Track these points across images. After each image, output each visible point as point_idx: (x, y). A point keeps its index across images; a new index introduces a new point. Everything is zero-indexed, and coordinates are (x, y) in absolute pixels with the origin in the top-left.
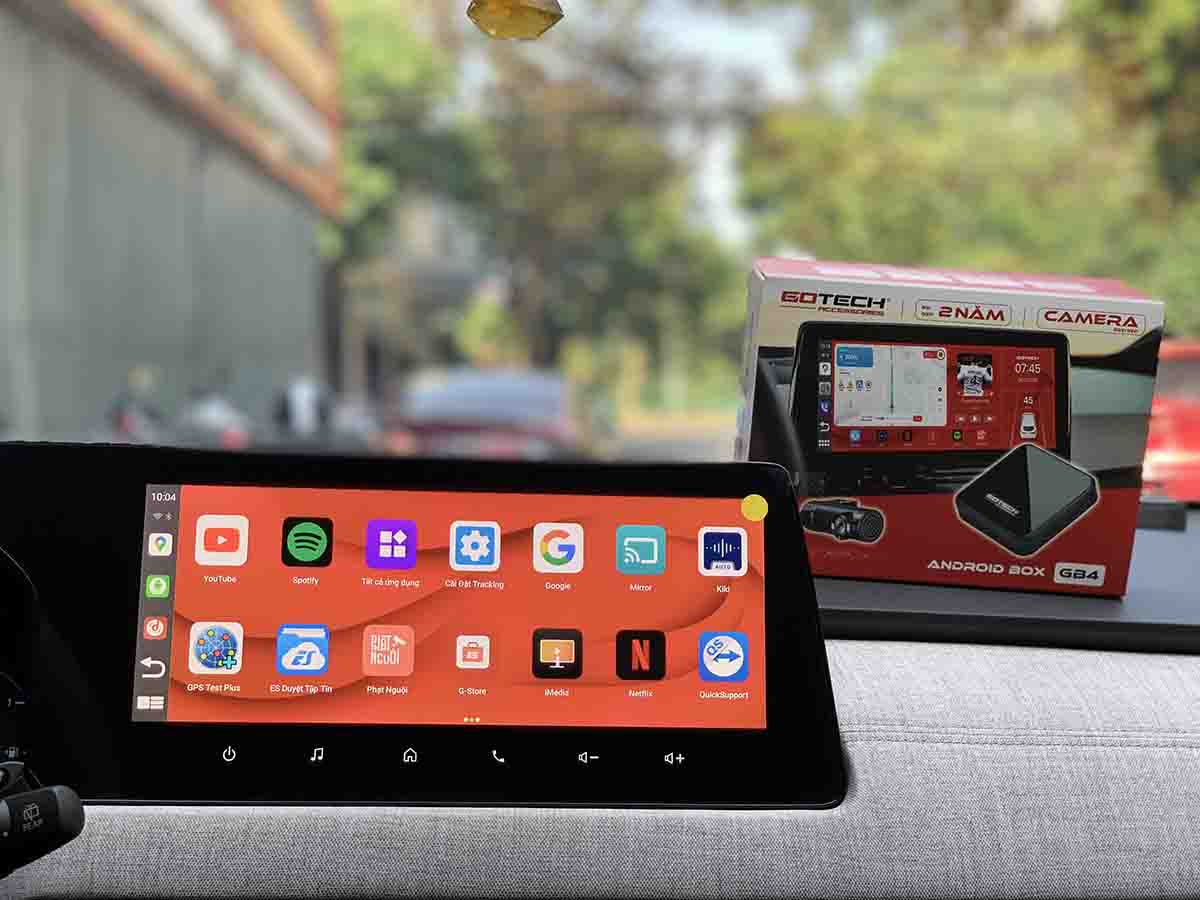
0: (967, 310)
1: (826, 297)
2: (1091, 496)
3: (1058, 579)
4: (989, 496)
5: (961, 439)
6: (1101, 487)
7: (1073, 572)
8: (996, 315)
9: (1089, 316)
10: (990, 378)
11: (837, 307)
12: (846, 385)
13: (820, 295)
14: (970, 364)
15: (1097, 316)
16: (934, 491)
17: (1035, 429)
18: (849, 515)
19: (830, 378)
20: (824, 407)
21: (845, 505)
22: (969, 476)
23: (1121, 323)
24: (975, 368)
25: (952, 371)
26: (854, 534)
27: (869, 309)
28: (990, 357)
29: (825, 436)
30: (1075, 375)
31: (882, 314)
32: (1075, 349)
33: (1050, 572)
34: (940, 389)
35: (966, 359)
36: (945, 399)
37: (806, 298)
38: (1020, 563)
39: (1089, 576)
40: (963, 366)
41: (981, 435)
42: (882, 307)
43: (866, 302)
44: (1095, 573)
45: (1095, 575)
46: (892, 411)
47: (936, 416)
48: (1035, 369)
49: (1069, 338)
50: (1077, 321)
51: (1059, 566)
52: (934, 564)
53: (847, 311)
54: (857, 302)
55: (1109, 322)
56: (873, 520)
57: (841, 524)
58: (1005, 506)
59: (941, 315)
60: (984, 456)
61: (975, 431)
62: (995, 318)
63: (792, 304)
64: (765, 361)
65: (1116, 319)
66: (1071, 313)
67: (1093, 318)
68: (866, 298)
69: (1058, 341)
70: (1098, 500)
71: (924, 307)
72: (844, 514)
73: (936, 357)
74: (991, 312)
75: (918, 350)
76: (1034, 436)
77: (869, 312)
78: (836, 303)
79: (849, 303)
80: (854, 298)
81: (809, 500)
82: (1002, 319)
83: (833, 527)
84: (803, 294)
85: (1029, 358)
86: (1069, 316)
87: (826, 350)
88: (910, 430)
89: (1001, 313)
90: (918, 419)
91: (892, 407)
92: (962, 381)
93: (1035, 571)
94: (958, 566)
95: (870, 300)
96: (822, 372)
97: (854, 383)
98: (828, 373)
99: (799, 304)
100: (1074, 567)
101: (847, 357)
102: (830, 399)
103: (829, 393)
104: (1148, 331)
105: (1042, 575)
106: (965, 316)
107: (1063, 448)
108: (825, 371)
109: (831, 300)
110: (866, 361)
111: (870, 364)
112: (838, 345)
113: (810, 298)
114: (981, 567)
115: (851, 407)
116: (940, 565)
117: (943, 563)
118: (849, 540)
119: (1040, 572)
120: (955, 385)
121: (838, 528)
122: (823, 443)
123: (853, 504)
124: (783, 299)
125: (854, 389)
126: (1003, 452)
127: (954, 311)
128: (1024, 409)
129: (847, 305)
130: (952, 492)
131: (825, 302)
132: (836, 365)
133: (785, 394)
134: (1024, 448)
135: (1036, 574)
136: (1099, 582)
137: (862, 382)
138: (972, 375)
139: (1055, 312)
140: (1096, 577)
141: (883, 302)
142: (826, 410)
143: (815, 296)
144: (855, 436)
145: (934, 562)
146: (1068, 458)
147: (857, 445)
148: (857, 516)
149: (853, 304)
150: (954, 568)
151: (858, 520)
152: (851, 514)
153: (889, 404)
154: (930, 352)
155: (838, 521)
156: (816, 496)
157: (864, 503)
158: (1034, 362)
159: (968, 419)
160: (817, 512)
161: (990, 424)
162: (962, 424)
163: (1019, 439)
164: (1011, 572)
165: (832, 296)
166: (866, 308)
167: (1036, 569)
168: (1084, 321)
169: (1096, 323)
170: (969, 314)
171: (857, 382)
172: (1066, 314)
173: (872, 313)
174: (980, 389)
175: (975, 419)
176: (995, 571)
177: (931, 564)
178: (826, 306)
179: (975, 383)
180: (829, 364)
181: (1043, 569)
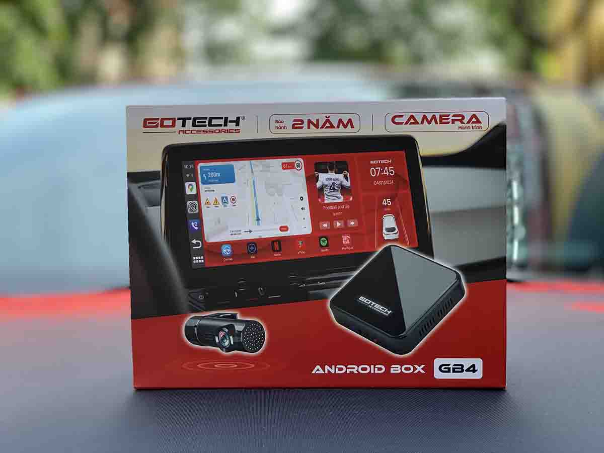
0: (318, 121)
1: (184, 120)
2: (457, 291)
3: (438, 375)
4: (362, 298)
5: (327, 246)
6: (468, 281)
7: (451, 366)
8: (345, 123)
9: (434, 117)
10: (347, 184)
11: (196, 128)
12: (212, 201)
13: (179, 119)
14: (326, 172)
15: (440, 115)
16: (307, 298)
17: (397, 230)
18: (231, 328)
19: (197, 197)
20: (194, 225)
21: (226, 318)
22: (339, 281)
23: (466, 120)
24: (332, 175)
25: (311, 180)
26: (238, 346)
27: (226, 128)
28: (345, 163)
29: (198, 253)
30: (428, 174)
31: (238, 131)
32: (425, 149)
33: (429, 369)
34: (302, 199)
35: (323, 167)
36: (307, 207)
37: (166, 123)
38: (401, 362)
39: (468, 370)
40: (320, 174)
41: (346, 239)
42: (238, 124)
43: (222, 122)
44: (473, 366)
45: (473, 369)
46: (259, 224)
47: (301, 225)
48: (389, 171)
49: (417, 139)
50: (422, 123)
51: (438, 362)
52: (318, 370)
53: (205, 132)
54: (214, 122)
55: (453, 121)
56: (253, 329)
57: (224, 337)
58: (378, 307)
59: (294, 127)
60: (352, 260)
61: (340, 237)
62: (345, 126)
63: (153, 129)
64: (135, 186)
65: (460, 118)
66: (415, 115)
67: (438, 119)
68: (222, 118)
69: (407, 144)
70: (466, 293)
71: (277, 122)
73: (293, 168)
74: (340, 121)
75: (276, 163)
76: (396, 236)
78: (194, 125)
79: (207, 123)
80: (211, 119)
81: (193, 315)
82: (352, 127)
83: (217, 341)
84: (163, 120)
85: (382, 162)
86: (414, 119)
87: (189, 171)
88: (279, 240)
89: (350, 121)
90: (284, 228)
91: (258, 219)
92: (321, 189)
94: (341, 369)
95: (226, 118)
96: (188, 192)
97: (220, 201)
98: (194, 192)
99: (159, 129)
100: (452, 362)
101: (211, 175)
102: (199, 217)
103: (197, 211)
104: (492, 126)
105: (422, 372)
106: (317, 126)
107: (425, 245)
108: (191, 190)
109: (189, 123)
110: (228, 177)
111: (232, 180)
112: (201, 165)
113: (170, 123)
114: (363, 369)
115: (219, 222)
117: (327, 367)
118: (236, 352)
119: (419, 369)
120: (315, 193)
121: (222, 341)
122: (198, 260)
123: (233, 317)
124: (145, 126)
125: (221, 206)
126: (367, 255)
127: (306, 123)
128: (383, 211)
129: (205, 126)
130: (325, 298)
131: (184, 125)
132: (200, 183)
133: (156, 216)
134: (388, 250)
135: (416, 372)
136: (478, 375)
137: (226, 198)
138: (331, 182)
139: (401, 116)
140: (474, 371)
141: (237, 122)
142: (196, 228)
143: (174, 120)
144: (226, 250)
145: (318, 367)
146: (432, 255)
147: (229, 259)
148: (239, 328)
149: (210, 125)
150: (338, 371)
151: (240, 332)
152: (233, 326)
153: (256, 218)
154: (288, 164)
155: (221, 334)
156: (197, 311)
157: (243, 314)
158: (389, 165)
159: (332, 225)
160: (200, 327)
161: (352, 228)
162: (326, 230)
163: (382, 241)
164: (392, 371)
165: (190, 119)
166: (223, 128)
167: (416, 366)
168: (429, 122)
169: (441, 123)
170: (321, 125)
171: (223, 198)
172: (412, 117)
173: (229, 131)
174: (340, 195)
175: (338, 224)
176: (377, 371)
177: (316, 369)
178: (183, 129)
179: (334, 189)
180: (194, 184)
181: (423, 366)
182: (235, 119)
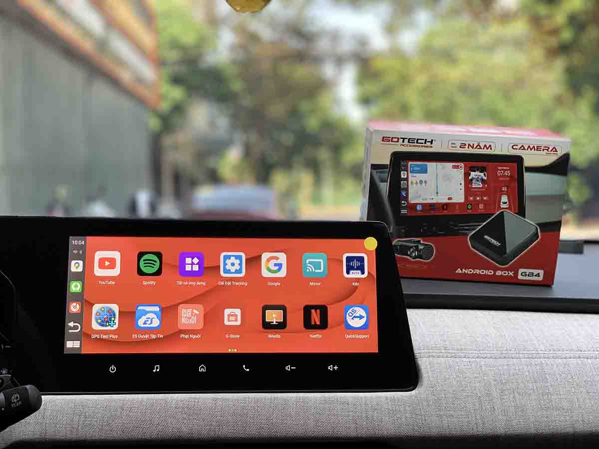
0: (473, 145)
1: (404, 139)
2: (535, 236)
3: (520, 277)
4: (486, 237)
5: (471, 208)
6: (541, 232)
7: (527, 274)
8: (487, 147)
9: (534, 147)
10: (485, 178)
11: (410, 144)
12: (414, 182)
13: (401, 138)
14: (475, 171)
15: (537, 147)
16: (458, 235)
17: (508, 203)
19: (407, 179)
20: (404, 194)
21: (414, 242)
22: (475, 227)
23: (550, 150)
24: (477, 173)
26: (420, 257)
27: (426, 145)
28: (485, 167)
29: (404, 208)
30: (527, 176)
31: (431, 147)
32: (527, 163)
33: (516, 274)
34: (461, 184)
35: (473, 169)
36: (463, 188)
37: (394, 140)
38: (502, 270)
39: (536, 276)
40: (472, 173)
41: (481, 206)
42: (431, 144)
43: (423, 141)
44: (539, 274)
45: (538, 275)
46: (437, 195)
47: (459, 197)
48: (508, 173)
49: (523, 157)
50: (528, 149)
51: (521, 271)
52: (459, 271)
53: (415, 146)
54: (419, 141)
55: (543, 150)
56: (429, 249)
57: (413, 251)
58: (494, 242)
59: (460, 147)
60: (483, 217)
61: (479, 204)
62: (487, 149)
63: (388, 143)
64: (374, 172)
65: (547, 148)
66: (524, 145)
67: (536, 148)
68: (424, 139)
69: (519, 160)
70: (540, 237)
71: (452, 144)
72: (415, 246)
73: (458, 168)
74: (485, 146)
75: (449, 165)
76: (507, 206)
77: (425, 146)
78: (409, 142)
79: (416, 142)
80: (418, 140)
81: (398, 240)
82: (491, 149)
83: (409, 253)
84: (393, 138)
85: (504, 168)
86: (524, 147)
87: (404, 166)
88: (447, 204)
89: (490, 146)
90: (449, 199)
91: (437, 193)
92: (472, 180)
93: (509, 273)
94: (471, 271)
95: (426, 140)
96: (402, 176)
97: (418, 182)
98: (406, 177)
99: (390, 143)
100: (528, 271)
101: (415, 168)
102: (407, 190)
103: (406, 187)
104: (562, 154)
106: (473, 147)
107: (521, 212)
108: (404, 176)
109: (406, 141)
111: (425, 171)
112: (410, 163)
114: (483, 272)
115: (417, 193)
116: (462, 271)
117: (464, 270)
118: (418, 259)
119: (511, 274)
120: (468, 182)
121: (412, 253)
122: (404, 211)
123: (419, 242)
124: (383, 140)
125: (419, 185)
126: (493, 214)
127: (467, 145)
128: (502, 193)
129: (414, 143)
130: (467, 235)
131: (403, 142)
132: (409, 172)
133: (384, 187)
134: (502, 212)
135: (509, 275)
136: (541, 278)
137: (422, 181)
138: (477, 177)
139: (517, 145)
141: (431, 142)
143: (398, 138)
145: (459, 269)
146: (524, 216)
147: (420, 212)
148: (421, 247)
149: (417, 143)
150: (469, 272)
151: (421, 249)
152: (418, 246)
153: (436, 192)
154: (456, 166)
155: (411, 250)
156: (400, 238)
157: (424, 240)
158: (507, 170)
159: (475, 198)
160: (401, 246)
161: (485, 201)
162: (472, 201)
163: (500, 208)
164: (497, 274)
165: (407, 139)
166: (423, 144)
167: (510, 272)
168: (531, 149)
169: (537, 150)
170: (475, 146)
171: (420, 181)
172: (522, 146)
173: (427, 147)
174: (480, 184)
175: (478, 198)
176: (489, 274)
177: (458, 270)
178: (404, 144)
179: (478, 181)
180: (406, 172)
181: (513, 272)
182: (430, 141)
